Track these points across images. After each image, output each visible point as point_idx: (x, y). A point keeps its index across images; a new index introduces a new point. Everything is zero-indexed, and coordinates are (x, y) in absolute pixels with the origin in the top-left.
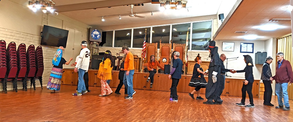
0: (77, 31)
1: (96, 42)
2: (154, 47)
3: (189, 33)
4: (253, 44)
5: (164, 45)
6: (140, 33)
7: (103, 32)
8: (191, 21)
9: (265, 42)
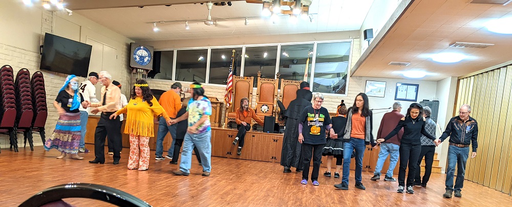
0: (107, 49)
1: (142, 69)
2: (248, 84)
3: (310, 62)
4: (417, 86)
5: (265, 81)
6: (223, 57)
7: (155, 53)
8: (316, 40)
9: (438, 82)
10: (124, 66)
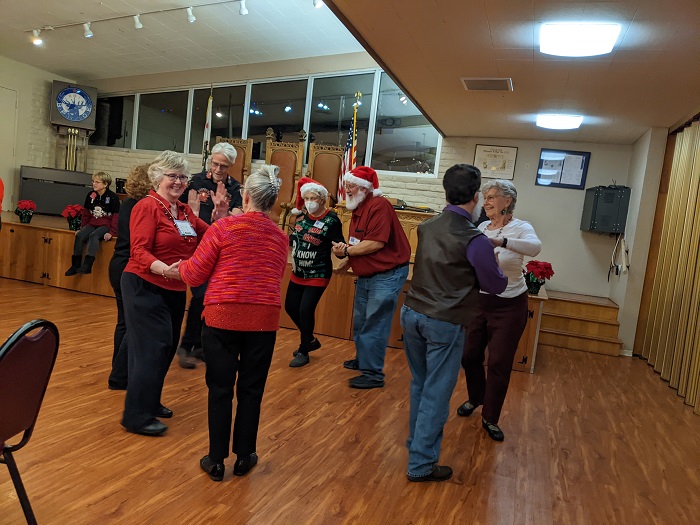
1: (75, 128)
2: (241, 152)
4: (587, 156)
5: (280, 147)
7: (100, 101)
10: (41, 122)
